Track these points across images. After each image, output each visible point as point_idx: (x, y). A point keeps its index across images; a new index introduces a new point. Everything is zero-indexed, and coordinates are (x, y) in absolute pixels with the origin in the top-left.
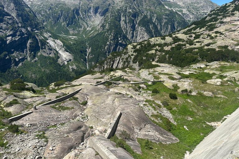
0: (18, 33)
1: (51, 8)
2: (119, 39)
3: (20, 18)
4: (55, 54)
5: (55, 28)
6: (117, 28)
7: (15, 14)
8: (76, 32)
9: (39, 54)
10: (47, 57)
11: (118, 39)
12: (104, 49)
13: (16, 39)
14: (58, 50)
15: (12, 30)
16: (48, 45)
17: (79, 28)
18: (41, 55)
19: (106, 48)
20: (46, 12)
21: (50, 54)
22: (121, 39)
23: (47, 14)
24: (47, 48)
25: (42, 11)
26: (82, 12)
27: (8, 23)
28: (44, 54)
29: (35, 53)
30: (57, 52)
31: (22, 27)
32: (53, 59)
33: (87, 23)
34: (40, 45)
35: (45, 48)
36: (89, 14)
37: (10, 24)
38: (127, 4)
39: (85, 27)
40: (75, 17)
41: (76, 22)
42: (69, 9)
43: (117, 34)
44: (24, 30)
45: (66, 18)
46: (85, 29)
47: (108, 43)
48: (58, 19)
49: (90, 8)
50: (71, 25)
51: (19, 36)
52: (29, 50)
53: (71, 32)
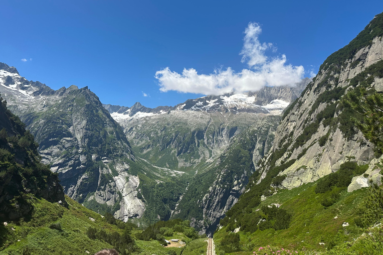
0: (71, 163)
1: (165, 128)
2: (236, 182)
3: (87, 140)
4: (116, 201)
5: (160, 157)
6: (238, 161)
7: (82, 134)
8: (188, 165)
9: (91, 198)
10: (101, 205)
11: (232, 182)
12: (201, 199)
13: (64, 172)
14: (124, 195)
15: (64, 157)
16: (112, 184)
17: (195, 158)
18: (94, 201)
19: (204, 198)
20: (157, 133)
21: (109, 200)
22: (239, 184)
23: (157, 136)
24: (108, 188)
25: (153, 133)
26: (207, 135)
27: (64, 147)
28: (100, 201)
29: (84, 197)
30: (121, 197)
31: (81, 154)
32: (109, 208)
33: (210, 152)
34: (99, 183)
35: (104, 190)
36: (220, 138)
37: (66, 148)
38: (272, 122)
39: (204, 157)
40: (193, 142)
41: (193, 149)
42: (188, 130)
43: (232, 172)
44: (82, 158)
45: (181, 142)
46: (204, 160)
47: (210, 189)
48: (169, 144)
49: (223, 129)
50: (184, 152)
51: (70, 166)
52: (78, 190)
53: (181, 164)
